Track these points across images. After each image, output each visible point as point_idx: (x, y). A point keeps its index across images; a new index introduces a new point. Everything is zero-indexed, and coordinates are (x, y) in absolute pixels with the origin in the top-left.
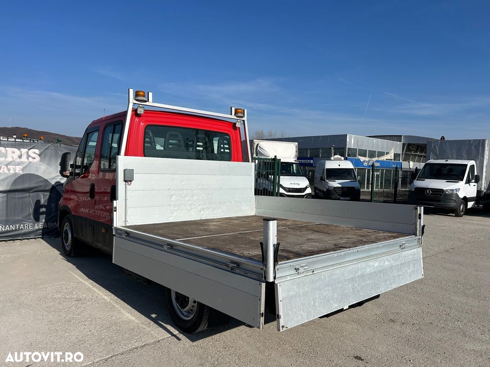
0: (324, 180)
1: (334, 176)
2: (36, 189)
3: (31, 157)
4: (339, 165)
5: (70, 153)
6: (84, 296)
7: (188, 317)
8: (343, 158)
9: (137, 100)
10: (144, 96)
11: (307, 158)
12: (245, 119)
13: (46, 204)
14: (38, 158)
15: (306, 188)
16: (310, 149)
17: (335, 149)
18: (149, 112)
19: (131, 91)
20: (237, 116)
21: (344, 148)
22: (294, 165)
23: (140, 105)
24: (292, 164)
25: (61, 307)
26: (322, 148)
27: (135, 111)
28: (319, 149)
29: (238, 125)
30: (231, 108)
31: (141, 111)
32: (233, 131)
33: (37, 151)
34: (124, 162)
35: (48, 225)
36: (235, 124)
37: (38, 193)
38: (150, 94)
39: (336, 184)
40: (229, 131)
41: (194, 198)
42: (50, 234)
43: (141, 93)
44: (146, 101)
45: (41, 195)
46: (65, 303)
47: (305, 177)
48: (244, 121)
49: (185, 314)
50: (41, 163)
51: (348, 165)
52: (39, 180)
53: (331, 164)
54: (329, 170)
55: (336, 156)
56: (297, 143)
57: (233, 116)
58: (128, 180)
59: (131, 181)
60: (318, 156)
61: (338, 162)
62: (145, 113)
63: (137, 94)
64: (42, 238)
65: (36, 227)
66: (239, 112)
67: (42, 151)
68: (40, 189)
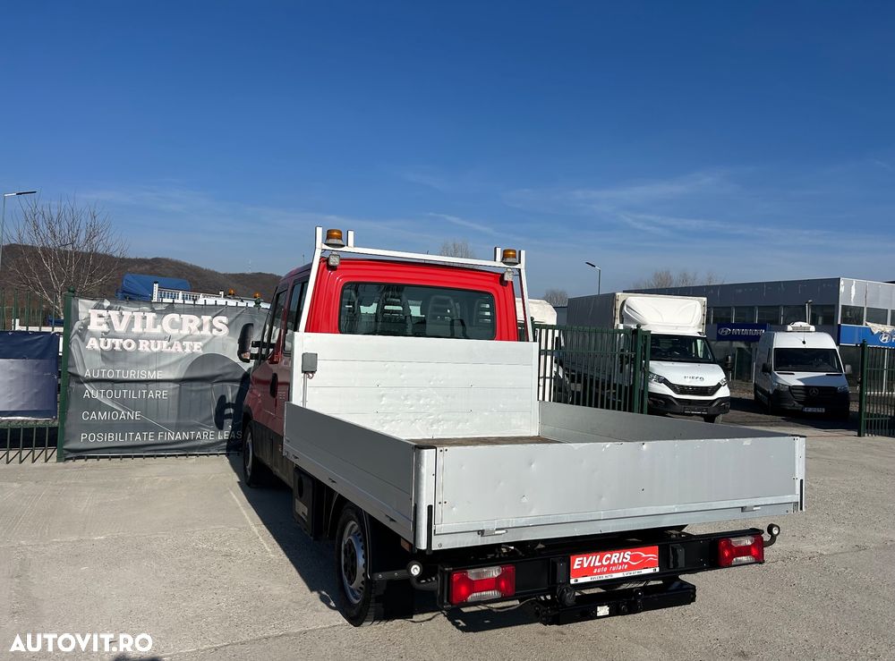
0: (770, 372)
1: (793, 364)
2: (220, 378)
3: (215, 328)
4: (804, 342)
5: (252, 325)
7: (357, 598)
8: (813, 328)
9: (328, 245)
10: (340, 238)
11: (754, 326)
12: (522, 266)
13: (234, 402)
14: (226, 330)
15: (719, 386)
16: (759, 307)
17: (813, 307)
18: (351, 262)
19: (319, 230)
20: (505, 263)
21: (834, 306)
22: (699, 342)
23: (334, 253)
24: (695, 339)
26: (784, 307)
27: (325, 261)
28: (778, 306)
29: (508, 278)
30: (495, 248)
31: (334, 261)
32: (499, 287)
33: (225, 319)
34: (303, 342)
35: (236, 435)
36: (503, 275)
37: (225, 384)
38: (351, 234)
39: (794, 379)
40: (493, 288)
41: (421, 402)
42: (234, 449)
43: (335, 233)
44: (343, 246)
45: (229, 386)
47: (717, 366)
48: (520, 270)
50: (230, 338)
51: (825, 342)
52: (226, 364)
53: (786, 340)
54: (780, 352)
55: (798, 324)
56: (705, 299)
57: (498, 263)
58: (309, 370)
59: (313, 372)
60: (776, 322)
61: (801, 336)
62: (341, 263)
63: (329, 235)
64: (228, 455)
65: (220, 438)
66: (509, 256)
67: (232, 319)
68: (227, 377)
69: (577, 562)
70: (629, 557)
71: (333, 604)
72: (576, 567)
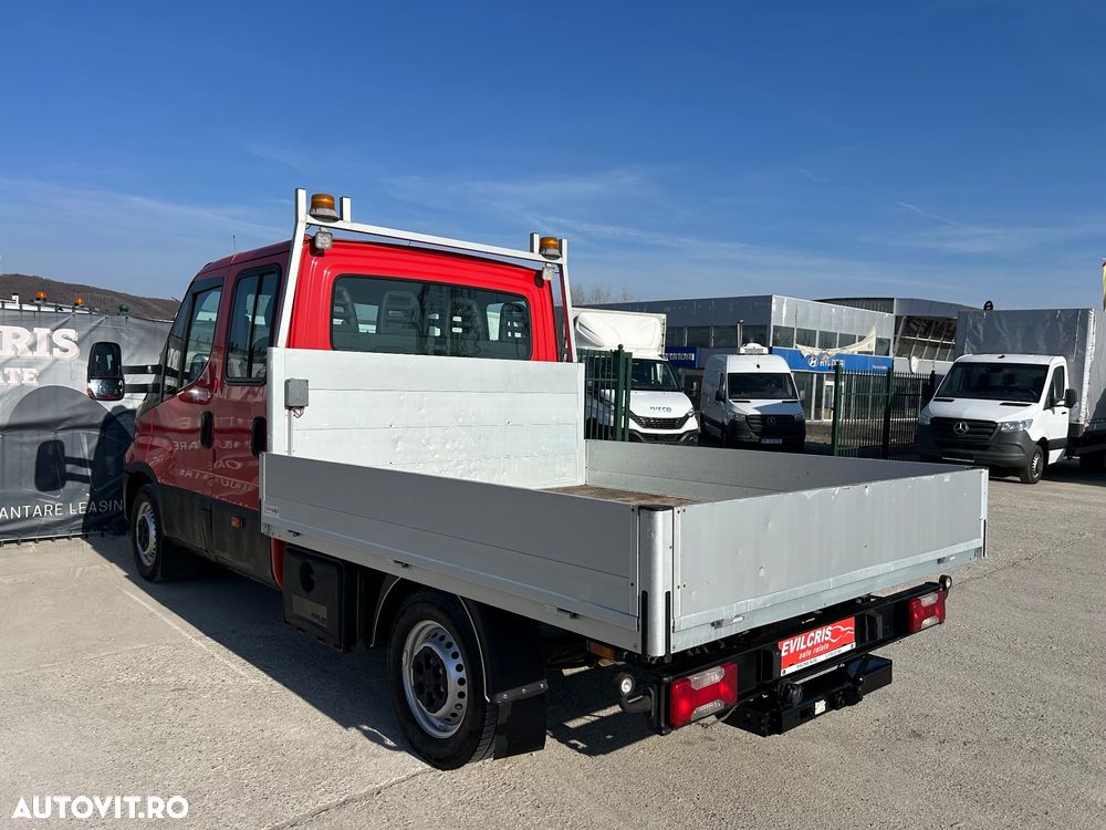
0: (724, 401)
1: (745, 391)
2: (69, 423)
3: (57, 346)
4: (758, 366)
6: (194, 677)
7: (445, 731)
8: (766, 350)
9: (315, 217)
10: (331, 207)
11: (683, 350)
12: (563, 261)
13: (92, 458)
14: (74, 350)
15: (687, 417)
16: (689, 328)
17: (745, 328)
18: (347, 246)
19: (302, 194)
20: (544, 256)
21: (766, 327)
22: (658, 365)
23: (323, 229)
24: (654, 362)
25: (139, 706)
26: (715, 327)
27: (310, 242)
28: (709, 327)
29: (547, 276)
30: (532, 235)
31: (323, 242)
32: (533, 287)
33: (72, 333)
34: (285, 362)
35: (98, 507)
36: (540, 273)
37: (76, 431)
38: (347, 203)
39: (750, 408)
40: (527, 289)
41: (448, 447)
42: (103, 528)
43: (325, 200)
44: (335, 220)
45: (83, 435)
46: (148, 698)
47: (682, 395)
48: (560, 266)
49: (438, 724)
50: (81, 362)
51: (778, 365)
52: (79, 401)
53: (740, 364)
54: (735, 378)
55: (751, 345)
56: (664, 316)
57: (536, 256)
58: (295, 405)
59: (302, 407)
60: (706, 346)
61: (756, 359)
62: (334, 246)
63: (315, 203)
64: (85, 537)
65: (72, 512)
66: (549, 246)
67: (84, 332)
68: (80, 422)
69: (784, 648)
70: (829, 633)
71: (389, 742)
72: (783, 654)
